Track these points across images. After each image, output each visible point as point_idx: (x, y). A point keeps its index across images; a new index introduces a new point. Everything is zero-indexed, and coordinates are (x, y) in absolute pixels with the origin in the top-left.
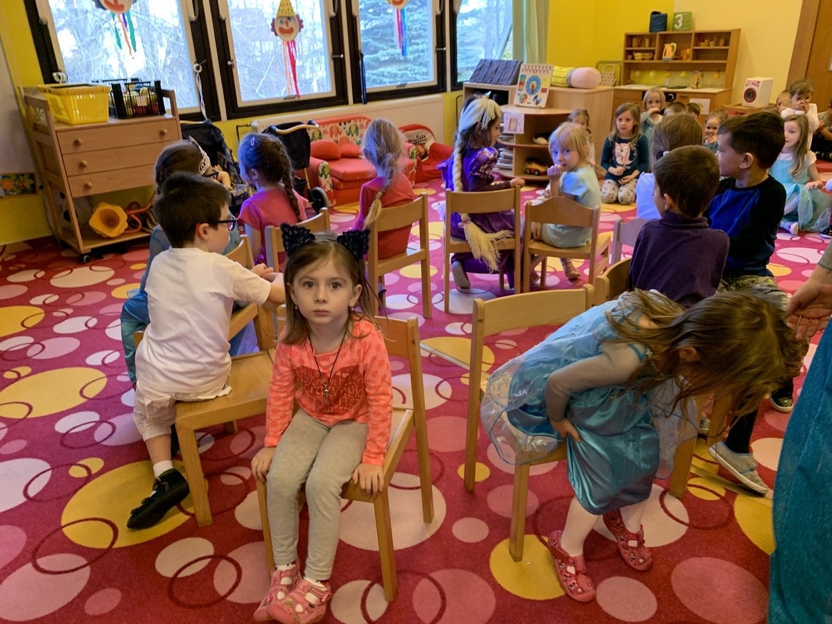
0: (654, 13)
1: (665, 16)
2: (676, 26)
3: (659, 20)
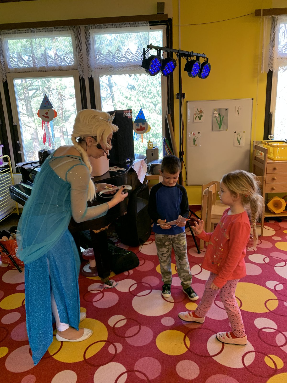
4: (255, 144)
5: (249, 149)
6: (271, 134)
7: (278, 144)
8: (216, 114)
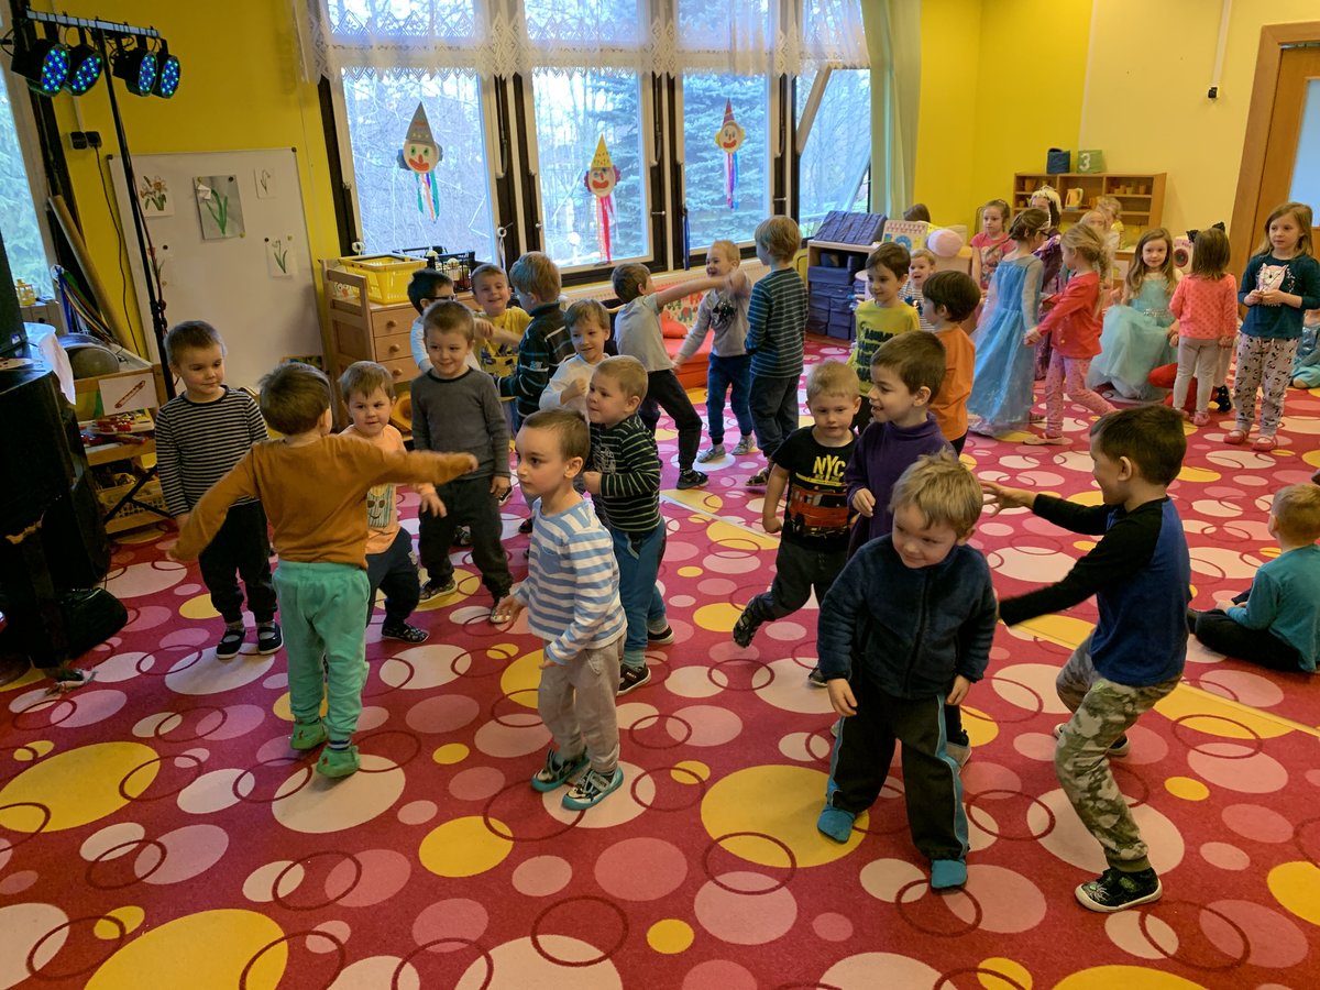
0: (1053, 150)
1: (1068, 155)
2: (1081, 167)
3: (1059, 159)
4: (326, 269)
5: (311, 282)
6: (356, 240)
7: (381, 264)
8: (205, 191)
